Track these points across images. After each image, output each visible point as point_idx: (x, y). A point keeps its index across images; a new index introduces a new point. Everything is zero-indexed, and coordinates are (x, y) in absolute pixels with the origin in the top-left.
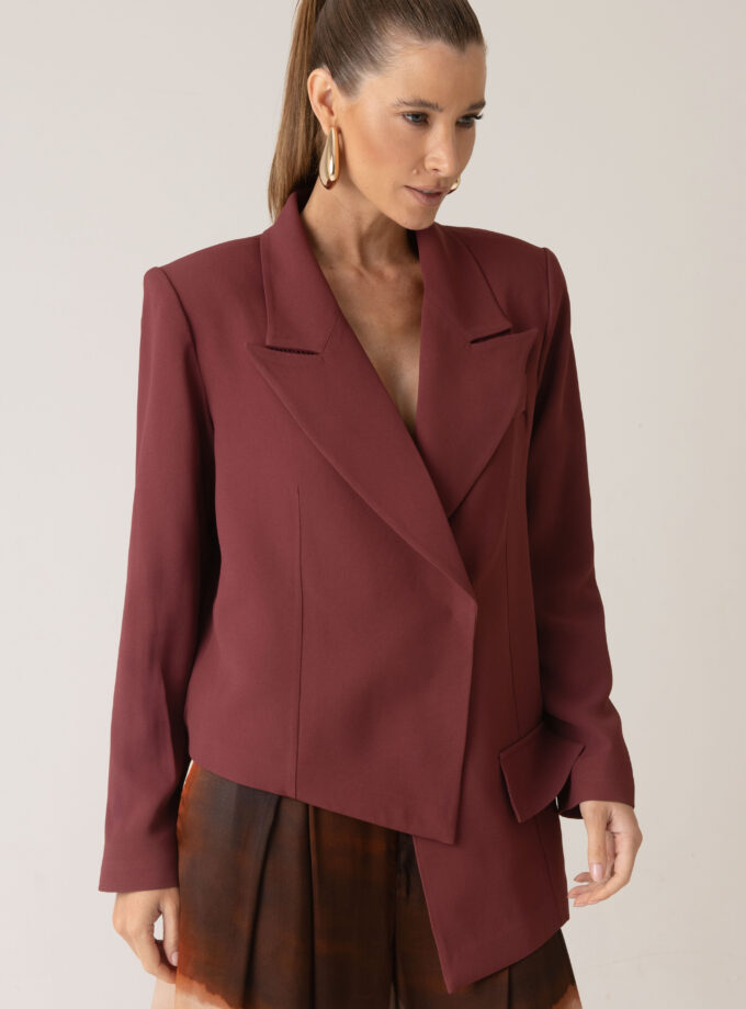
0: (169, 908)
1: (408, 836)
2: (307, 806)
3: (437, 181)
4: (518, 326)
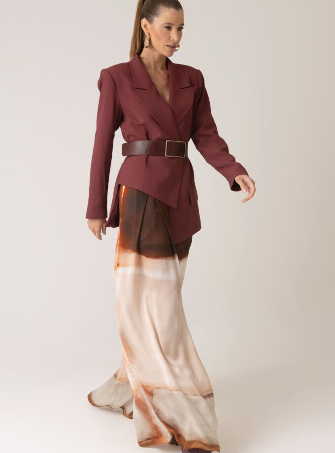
3: (174, 43)
4: (192, 85)
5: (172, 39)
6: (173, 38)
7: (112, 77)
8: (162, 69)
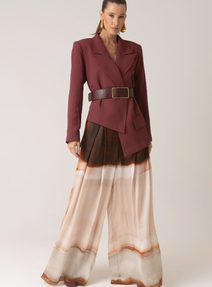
1: (118, 132)
4: (134, 53)
5: (114, 23)
7: (81, 46)
8: (114, 43)
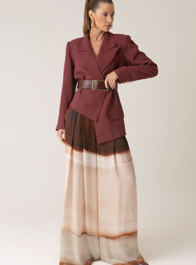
0: (64, 132)
2: (81, 114)
3: (109, 24)
6: (109, 20)
